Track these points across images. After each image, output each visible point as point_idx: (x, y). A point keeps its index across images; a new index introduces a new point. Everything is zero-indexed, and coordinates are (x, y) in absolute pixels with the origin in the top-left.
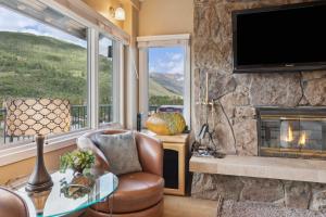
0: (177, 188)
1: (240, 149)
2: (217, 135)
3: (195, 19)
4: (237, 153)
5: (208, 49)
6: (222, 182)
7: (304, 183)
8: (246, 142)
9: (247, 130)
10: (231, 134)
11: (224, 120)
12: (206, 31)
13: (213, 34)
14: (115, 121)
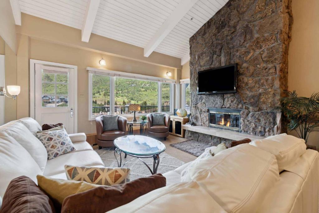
0: (181, 134)
1: (202, 124)
2: (196, 118)
3: (190, 74)
4: (202, 125)
5: (194, 85)
6: (193, 134)
7: (218, 138)
8: (205, 121)
9: (205, 117)
10: (200, 118)
11: (198, 113)
12: (193, 78)
13: (195, 80)
14: (171, 111)
